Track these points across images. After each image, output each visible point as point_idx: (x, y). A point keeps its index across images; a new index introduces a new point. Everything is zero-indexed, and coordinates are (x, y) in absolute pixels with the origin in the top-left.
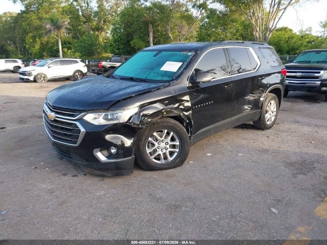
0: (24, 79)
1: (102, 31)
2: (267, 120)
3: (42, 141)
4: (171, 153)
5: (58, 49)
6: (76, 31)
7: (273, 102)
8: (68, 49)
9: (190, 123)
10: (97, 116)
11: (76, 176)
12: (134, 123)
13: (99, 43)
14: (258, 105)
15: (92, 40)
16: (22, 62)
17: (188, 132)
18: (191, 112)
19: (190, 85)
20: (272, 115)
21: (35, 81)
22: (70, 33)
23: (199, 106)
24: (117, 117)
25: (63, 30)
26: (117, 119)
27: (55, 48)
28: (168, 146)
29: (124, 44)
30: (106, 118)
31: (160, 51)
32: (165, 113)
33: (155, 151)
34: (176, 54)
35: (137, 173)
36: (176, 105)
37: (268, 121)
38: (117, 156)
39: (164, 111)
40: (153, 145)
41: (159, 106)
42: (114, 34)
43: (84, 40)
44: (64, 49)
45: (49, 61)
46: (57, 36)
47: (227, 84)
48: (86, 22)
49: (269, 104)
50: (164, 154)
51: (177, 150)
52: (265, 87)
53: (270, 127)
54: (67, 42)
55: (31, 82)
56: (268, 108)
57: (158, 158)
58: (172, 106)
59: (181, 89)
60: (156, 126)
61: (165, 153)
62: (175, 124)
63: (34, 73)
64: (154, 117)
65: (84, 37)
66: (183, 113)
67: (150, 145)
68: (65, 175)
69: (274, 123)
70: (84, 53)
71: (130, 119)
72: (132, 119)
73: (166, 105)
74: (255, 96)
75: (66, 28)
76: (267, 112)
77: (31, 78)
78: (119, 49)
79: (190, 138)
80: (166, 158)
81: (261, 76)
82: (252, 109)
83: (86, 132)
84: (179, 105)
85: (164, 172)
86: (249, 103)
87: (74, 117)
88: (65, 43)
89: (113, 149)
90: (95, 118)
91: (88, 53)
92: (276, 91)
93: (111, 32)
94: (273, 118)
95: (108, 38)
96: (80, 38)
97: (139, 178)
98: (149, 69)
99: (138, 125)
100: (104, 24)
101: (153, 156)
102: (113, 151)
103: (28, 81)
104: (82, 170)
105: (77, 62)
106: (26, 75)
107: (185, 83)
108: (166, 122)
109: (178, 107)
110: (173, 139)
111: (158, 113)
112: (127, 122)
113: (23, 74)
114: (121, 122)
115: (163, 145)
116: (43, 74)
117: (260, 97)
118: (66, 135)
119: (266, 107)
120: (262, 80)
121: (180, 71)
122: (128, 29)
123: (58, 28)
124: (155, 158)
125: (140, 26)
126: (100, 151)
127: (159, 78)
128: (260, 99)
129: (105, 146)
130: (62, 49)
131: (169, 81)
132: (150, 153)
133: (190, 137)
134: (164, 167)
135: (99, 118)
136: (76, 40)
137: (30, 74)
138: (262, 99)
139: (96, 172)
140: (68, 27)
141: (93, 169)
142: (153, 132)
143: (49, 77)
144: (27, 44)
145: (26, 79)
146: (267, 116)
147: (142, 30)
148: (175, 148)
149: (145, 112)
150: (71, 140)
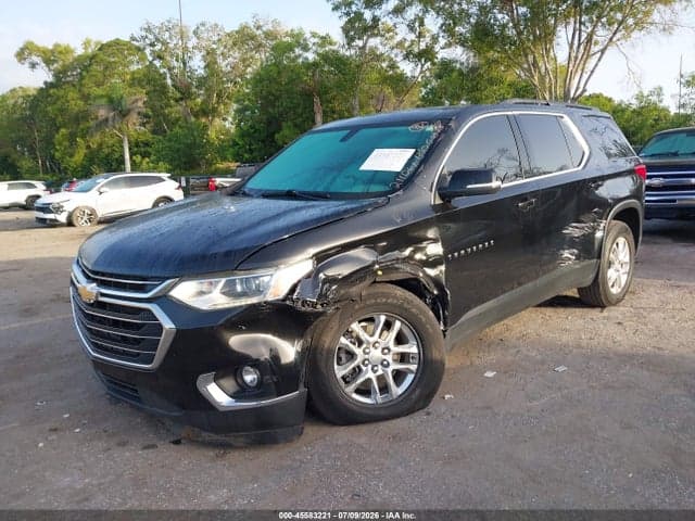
0: (45, 219)
1: (214, 117)
2: (610, 284)
3: (73, 355)
4: (399, 376)
5: (123, 156)
6: (161, 118)
7: (621, 240)
8: (143, 157)
9: (442, 297)
10: (205, 287)
11: (153, 446)
12: (304, 303)
13: (208, 142)
14: (590, 250)
15: (193, 135)
16: (44, 188)
17: (439, 319)
18: (443, 268)
19: (439, 201)
20: (622, 271)
21: (70, 224)
22: (147, 122)
23: (463, 252)
24: (258, 286)
25: (134, 118)
26: (259, 291)
27: (117, 156)
28: (389, 358)
29: (263, 141)
30: (229, 292)
31: (355, 129)
32: (380, 273)
33: (357, 371)
34: (395, 132)
35: (312, 431)
36: (407, 252)
37: (613, 286)
38: (260, 390)
39: (377, 266)
40: (351, 355)
41: (364, 255)
42: (240, 121)
43: (176, 135)
44: (134, 158)
45: (102, 181)
46: (120, 130)
47: (523, 198)
48: (182, 99)
49: (615, 246)
50: (381, 379)
51: (414, 367)
52: (605, 205)
53: (618, 301)
54: (142, 142)
55: (62, 225)
56: (611, 255)
57: (364, 390)
58: (396, 254)
59: (416, 213)
60: (357, 307)
61: (382, 375)
62: (406, 299)
63: (68, 207)
64: (353, 284)
65: (177, 129)
66: (424, 272)
67: (343, 356)
68: (123, 444)
69: (626, 291)
70: (176, 163)
71: (293, 290)
72: (298, 291)
73: (383, 251)
74: (583, 228)
75: (139, 113)
76: (610, 264)
77: (62, 218)
78: (251, 151)
79: (445, 336)
80: (384, 389)
81: (594, 180)
82: (578, 257)
83: (178, 331)
84: (414, 252)
85: (384, 426)
86: (572, 243)
87: (146, 292)
88: (137, 145)
89: (249, 373)
90: (201, 293)
91: (185, 163)
92: (628, 216)
93: (234, 119)
94: (624, 279)
95: (228, 131)
96: (168, 132)
97: (320, 445)
98: (331, 169)
99: (314, 305)
100: (218, 103)
101: (353, 387)
102: (250, 377)
103: (54, 224)
104: (168, 430)
105: (160, 180)
106: (51, 212)
107: (426, 196)
108: (384, 295)
109: (411, 257)
110: (400, 340)
111: (365, 272)
112: (284, 300)
113: (45, 209)
114: (270, 298)
115: (376, 354)
116: (87, 207)
117: (595, 229)
118: (125, 340)
119: (607, 255)
120: (597, 189)
121: (411, 169)
122: (271, 110)
123: (124, 114)
124: (358, 391)
125: (295, 101)
126: (216, 380)
127: (359, 189)
128: (594, 233)
129: (230, 365)
130: (131, 158)
131: (385, 194)
132: (344, 378)
133: (444, 332)
134: (383, 413)
135: (210, 292)
136: (161, 137)
137: (59, 209)
138: (599, 234)
139: (204, 434)
140: (144, 110)
141: (196, 429)
142: (351, 323)
143: (102, 212)
144: (57, 150)
145: (51, 220)
146: (611, 274)
147: (300, 111)
148: (409, 362)
149: (331, 272)
150: (138, 354)
